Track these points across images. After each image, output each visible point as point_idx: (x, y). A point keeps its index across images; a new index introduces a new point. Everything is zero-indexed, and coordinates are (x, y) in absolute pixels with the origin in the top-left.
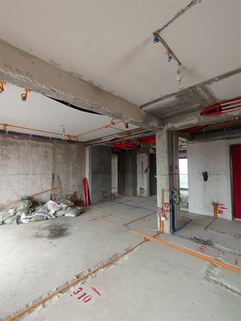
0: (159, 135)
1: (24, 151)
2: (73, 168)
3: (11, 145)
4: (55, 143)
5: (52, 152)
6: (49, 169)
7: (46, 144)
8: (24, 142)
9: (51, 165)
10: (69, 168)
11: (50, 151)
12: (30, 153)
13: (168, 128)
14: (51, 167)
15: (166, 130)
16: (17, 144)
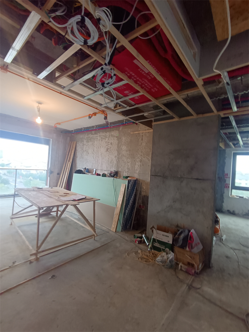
1: (97, 145)
2: (140, 166)
3: (90, 141)
4: (121, 129)
5: (117, 142)
6: (113, 164)
7: (112, 133)
8: (97, 136)
9: (115, 160)
10: (135, 164)
11: (115, 141)
12: (100, 147)
14: (115, 162)
16: (93, 139)
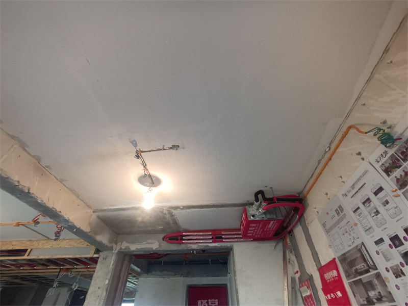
0: (105, 257)
13: (121, 248)
15: (116, 251)
